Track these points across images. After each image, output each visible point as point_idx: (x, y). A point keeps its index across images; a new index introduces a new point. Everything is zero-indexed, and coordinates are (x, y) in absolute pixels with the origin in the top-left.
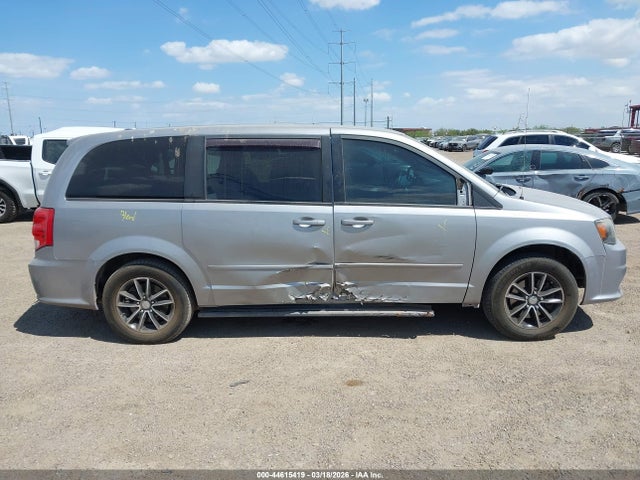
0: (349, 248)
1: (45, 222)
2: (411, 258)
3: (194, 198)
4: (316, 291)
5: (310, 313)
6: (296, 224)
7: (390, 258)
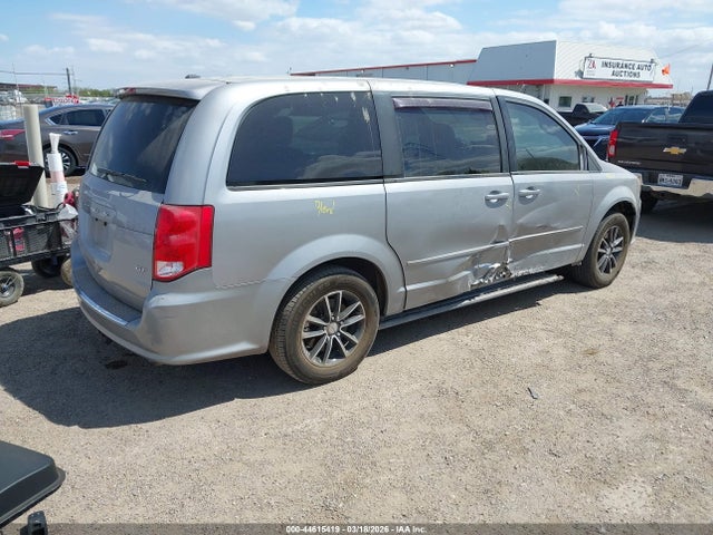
0: (521, 221)
1: (198, 228)
2: (555, 225)
3: (396, 176)
4: (488, 272)
5: (477, 299)
6: (487, 200)
7: (545, 228)
